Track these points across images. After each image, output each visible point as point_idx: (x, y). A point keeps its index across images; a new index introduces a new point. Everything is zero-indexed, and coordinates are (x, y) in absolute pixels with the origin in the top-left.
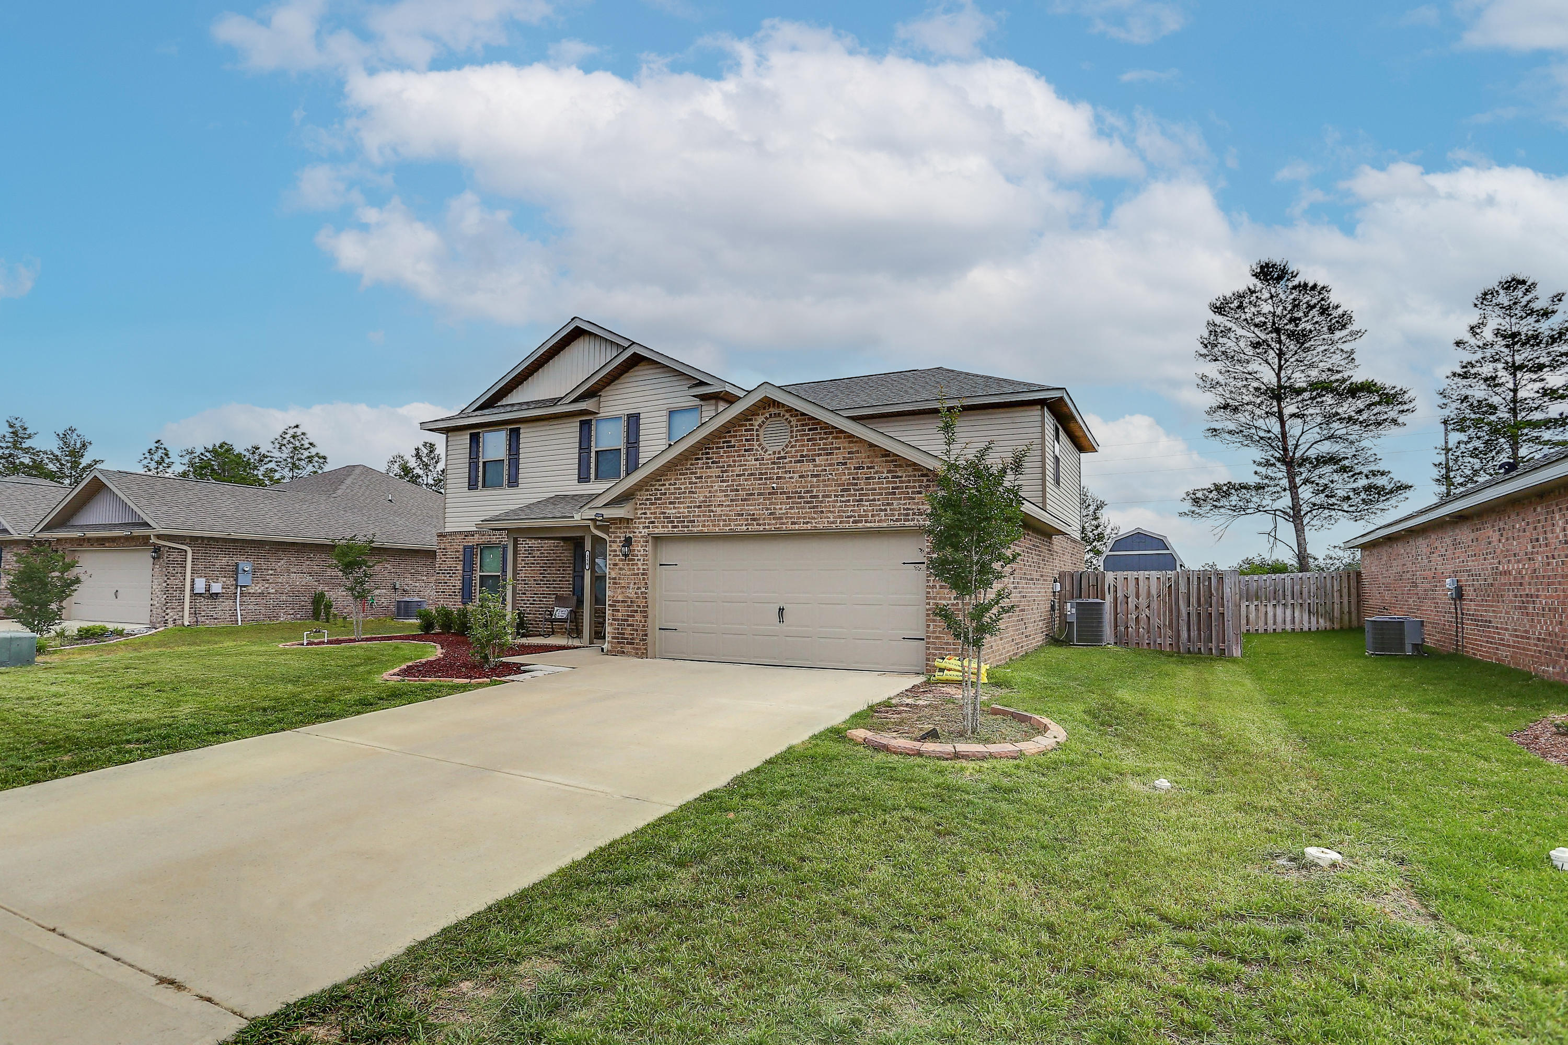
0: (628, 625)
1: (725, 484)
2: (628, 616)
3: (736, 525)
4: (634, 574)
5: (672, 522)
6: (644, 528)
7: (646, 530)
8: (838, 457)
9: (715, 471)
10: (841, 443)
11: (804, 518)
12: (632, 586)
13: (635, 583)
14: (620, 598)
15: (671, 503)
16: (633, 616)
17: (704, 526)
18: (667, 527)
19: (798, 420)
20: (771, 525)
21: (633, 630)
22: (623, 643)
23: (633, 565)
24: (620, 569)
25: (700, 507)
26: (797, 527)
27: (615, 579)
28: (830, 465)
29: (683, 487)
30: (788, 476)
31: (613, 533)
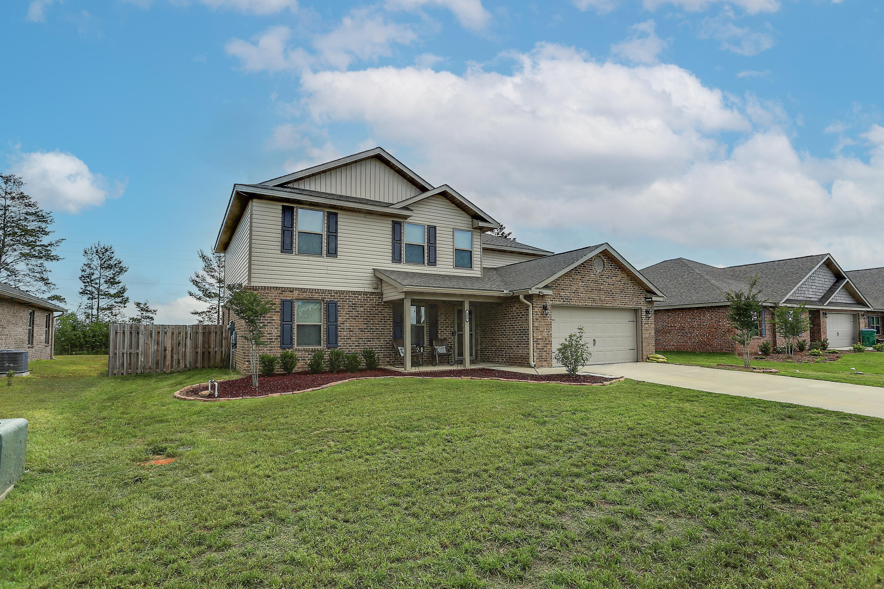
0: (544, 351)
1: (584, 284)
2: (544, 346)
3: (587, 303)
4: (547, 325)
5: (563, 299)
6: (551, 301)
7: (551, 302)
8: (618, 279)
9: (579, 277)
10: (619, 273)
11: (610, 302)
12: (545, 331)
13: (547, 329)
14: (540, 337)
15: (562, 289)
16: (546, 346)
17: (576, 302)
18: (561, 301)
19: (607, 261)
20: (599, 304)
21: (547, 354)
22: (542, 361)
23: (546, 320)
24: (540, 322)
25: (574, 293)
26: (608, 305)
27: (537, 327)
28: (617, 281)
29: (567, 282)
30: (604, 283)
31: (535, 302)
